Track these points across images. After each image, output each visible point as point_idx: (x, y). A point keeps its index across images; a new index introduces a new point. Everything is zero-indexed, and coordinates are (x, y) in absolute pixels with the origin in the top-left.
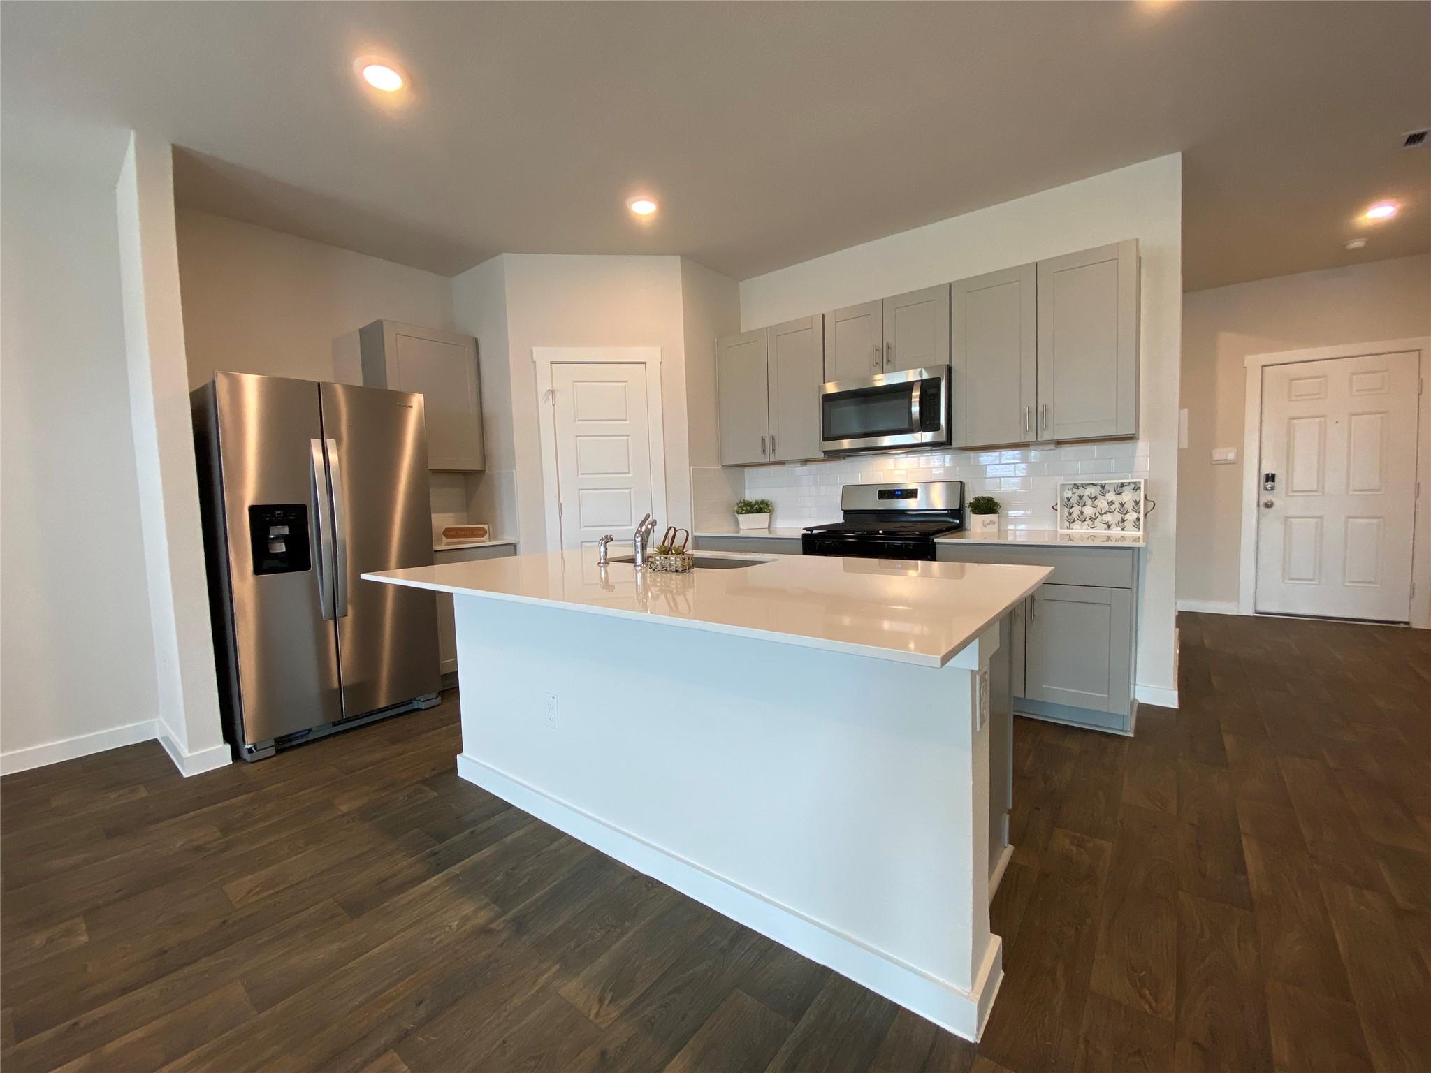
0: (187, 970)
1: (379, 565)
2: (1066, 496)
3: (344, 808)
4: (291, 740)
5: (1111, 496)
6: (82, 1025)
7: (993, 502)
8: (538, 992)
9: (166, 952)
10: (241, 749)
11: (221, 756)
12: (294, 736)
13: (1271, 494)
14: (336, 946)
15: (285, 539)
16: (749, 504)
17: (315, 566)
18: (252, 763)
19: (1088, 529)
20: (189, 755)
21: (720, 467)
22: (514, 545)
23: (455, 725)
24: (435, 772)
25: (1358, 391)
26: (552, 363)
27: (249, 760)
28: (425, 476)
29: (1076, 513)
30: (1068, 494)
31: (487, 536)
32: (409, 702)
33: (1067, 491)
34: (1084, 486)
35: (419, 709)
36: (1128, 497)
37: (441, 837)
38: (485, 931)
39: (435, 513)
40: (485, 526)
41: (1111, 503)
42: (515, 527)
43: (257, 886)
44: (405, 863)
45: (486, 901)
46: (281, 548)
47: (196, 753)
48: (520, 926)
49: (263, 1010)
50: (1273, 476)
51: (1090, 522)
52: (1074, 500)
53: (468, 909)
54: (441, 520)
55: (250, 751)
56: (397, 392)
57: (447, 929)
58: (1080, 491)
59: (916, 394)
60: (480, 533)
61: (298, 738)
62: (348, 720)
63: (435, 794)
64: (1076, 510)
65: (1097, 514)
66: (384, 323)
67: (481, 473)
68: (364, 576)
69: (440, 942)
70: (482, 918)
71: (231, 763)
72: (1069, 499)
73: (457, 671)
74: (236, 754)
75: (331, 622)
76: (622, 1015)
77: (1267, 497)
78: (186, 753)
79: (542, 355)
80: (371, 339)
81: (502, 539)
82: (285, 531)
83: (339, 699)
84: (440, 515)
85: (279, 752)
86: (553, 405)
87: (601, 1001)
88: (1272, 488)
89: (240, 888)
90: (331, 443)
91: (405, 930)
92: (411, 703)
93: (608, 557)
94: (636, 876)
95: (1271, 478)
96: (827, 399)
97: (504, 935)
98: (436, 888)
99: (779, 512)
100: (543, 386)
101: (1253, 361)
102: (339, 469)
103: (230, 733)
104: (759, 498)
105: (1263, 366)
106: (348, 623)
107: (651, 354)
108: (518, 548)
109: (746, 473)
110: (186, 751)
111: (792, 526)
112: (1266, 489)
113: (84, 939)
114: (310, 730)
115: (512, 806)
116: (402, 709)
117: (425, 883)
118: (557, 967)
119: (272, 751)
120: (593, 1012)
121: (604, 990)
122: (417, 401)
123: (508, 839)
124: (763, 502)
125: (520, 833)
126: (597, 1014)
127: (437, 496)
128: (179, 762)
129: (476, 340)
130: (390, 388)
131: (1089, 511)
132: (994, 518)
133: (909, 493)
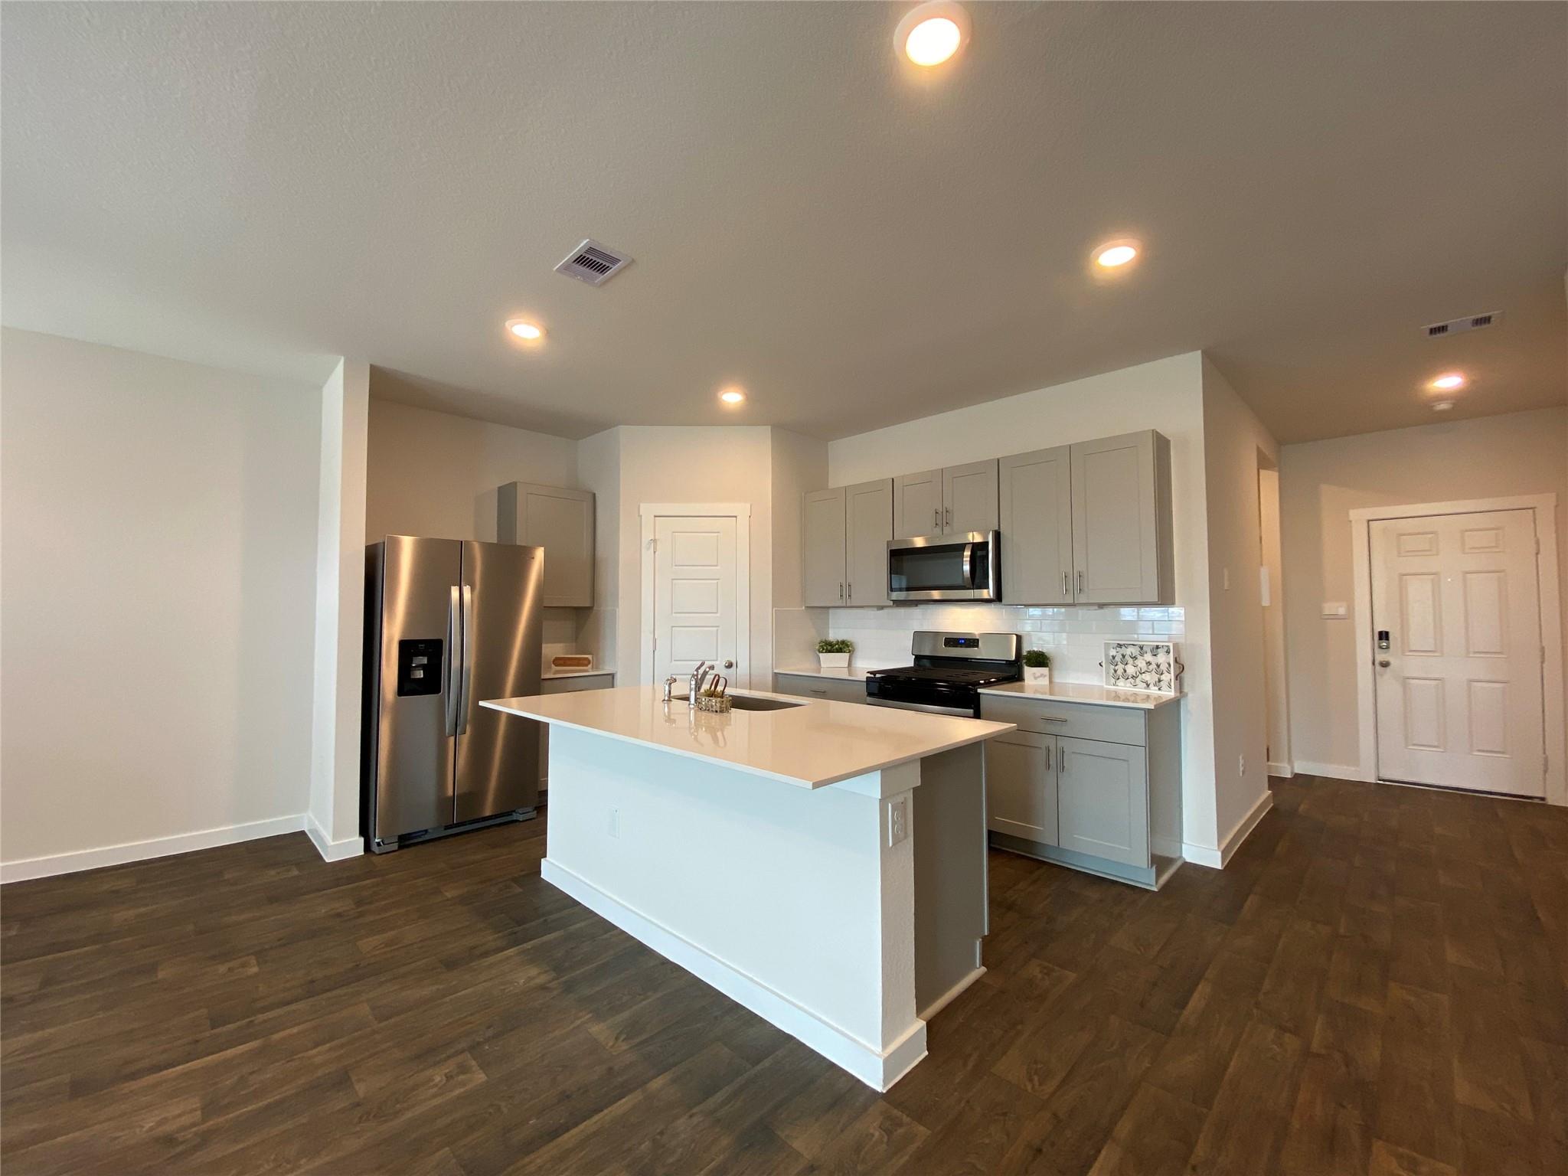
0: (329, 994)
1: (496, 694)
2: (1111, 654)
3: (449, 895)
4: (409, 839)
5: (1148, 657)
6: (256, 1022)
7: (1046, 656)
8: (574, 1028)
9: (314, 982)
10: (371, 841)
11: (355, 847)
12: (414, 835)
13: (1386, 653)
14: (435, 988)
15: (423, 667)
16: (830, 644)
17: (444, 692)
18: (380, 854)
19: (1130, 687)
20: (332, 844)
21: (804, 608)
22: (612, 676)
23: (541, 837)
24: (523, 873)
25: (1471, 548)
26: (655, 516)
27: (377, 852)
28: (543, 611)
29: (1120, 672)
30: (1113, 652)
31: (590, 666)
32: (509, 814)
33: (1112, 649)
34: (1126, 646)
35: (517, 821)
36: (1162, 658)
37: (520, 922)
38: (543, 988)
39: (546, 643)
40: (589, 657)
41: (1149, 663)
42: (615, 661)
43: (381, 944)
44: (491, 938)
45: (548, 968)
46: (420, 674)
47: (338, 842)
48: (569, 988)
49: (380, 1022)
50: (1387, 633)
51: (1131, 680)
52: (1118, 658)
53: (533, 971)
54: (551, 650)
55: (379, 844)
56: (525, 547)
57: (516, 984)
58: (1123, 650)
59: (967, 553)
60: (586, 662)
61: (416, 837)
62: (458, 825)
63: (521, 890)
64: (1120, 668)
65: (1138, 673)
66: (518, 484)
67: (590, 608)
68: (482, 703)
69: (510, 991)
70: (542, 979)
71: (363, 853)
72: (1114, 657)
73: (547, 791)
74: (367, 847)
75: (452, 739)
76: (631, 1048)
77: (1381, 657)
78: (330, 841)
79: (647, 510)
80: (507, 496)
81: (603, 669)
82: (424, 660)
83: (452, 803)
84: (549, 645)
85: (400, 847)
86: (655, 552)
87: (617, 1039)
88: (1388, 647)
89: (370, 944)
90: (467, 590)
91: (485, 981)
92: (511, 815)
93: (672, 695)
94: (665, 962)
95: (1384, 636)
96: (895, 552)
97: (555, 993)
98: (511, 956)
99: (858, 653)
100: (647, 536)
101: (1358, 516)
102: (470, 608)
103: (364, 830)
104: (840, 639)
105: (1369, 521)
106: (465, 739)
107: (741, 509)
108: (615, 677)
109: (830, 614)
110: (331, 841)
111: (863, 668)
112: (1381, 647)
113: (255, 970)
114: (426, 831)
115: (580, 903)
116: (503, 819)
117: (505, 952)
118: (590, 1015)
119: (395, 846)
120: (611, 1044)
121: (621, 1033)
122: (540, 554)
123: (572, 928)
124: (843, 642)
125: (583, 924)
126: (612, 1047)
127: (548, 627)
128: (323, 851)
129: (594, 495)
130: (518, 543)
131: (1131, 670)
132: (1044, 670)
133: (972, 642)
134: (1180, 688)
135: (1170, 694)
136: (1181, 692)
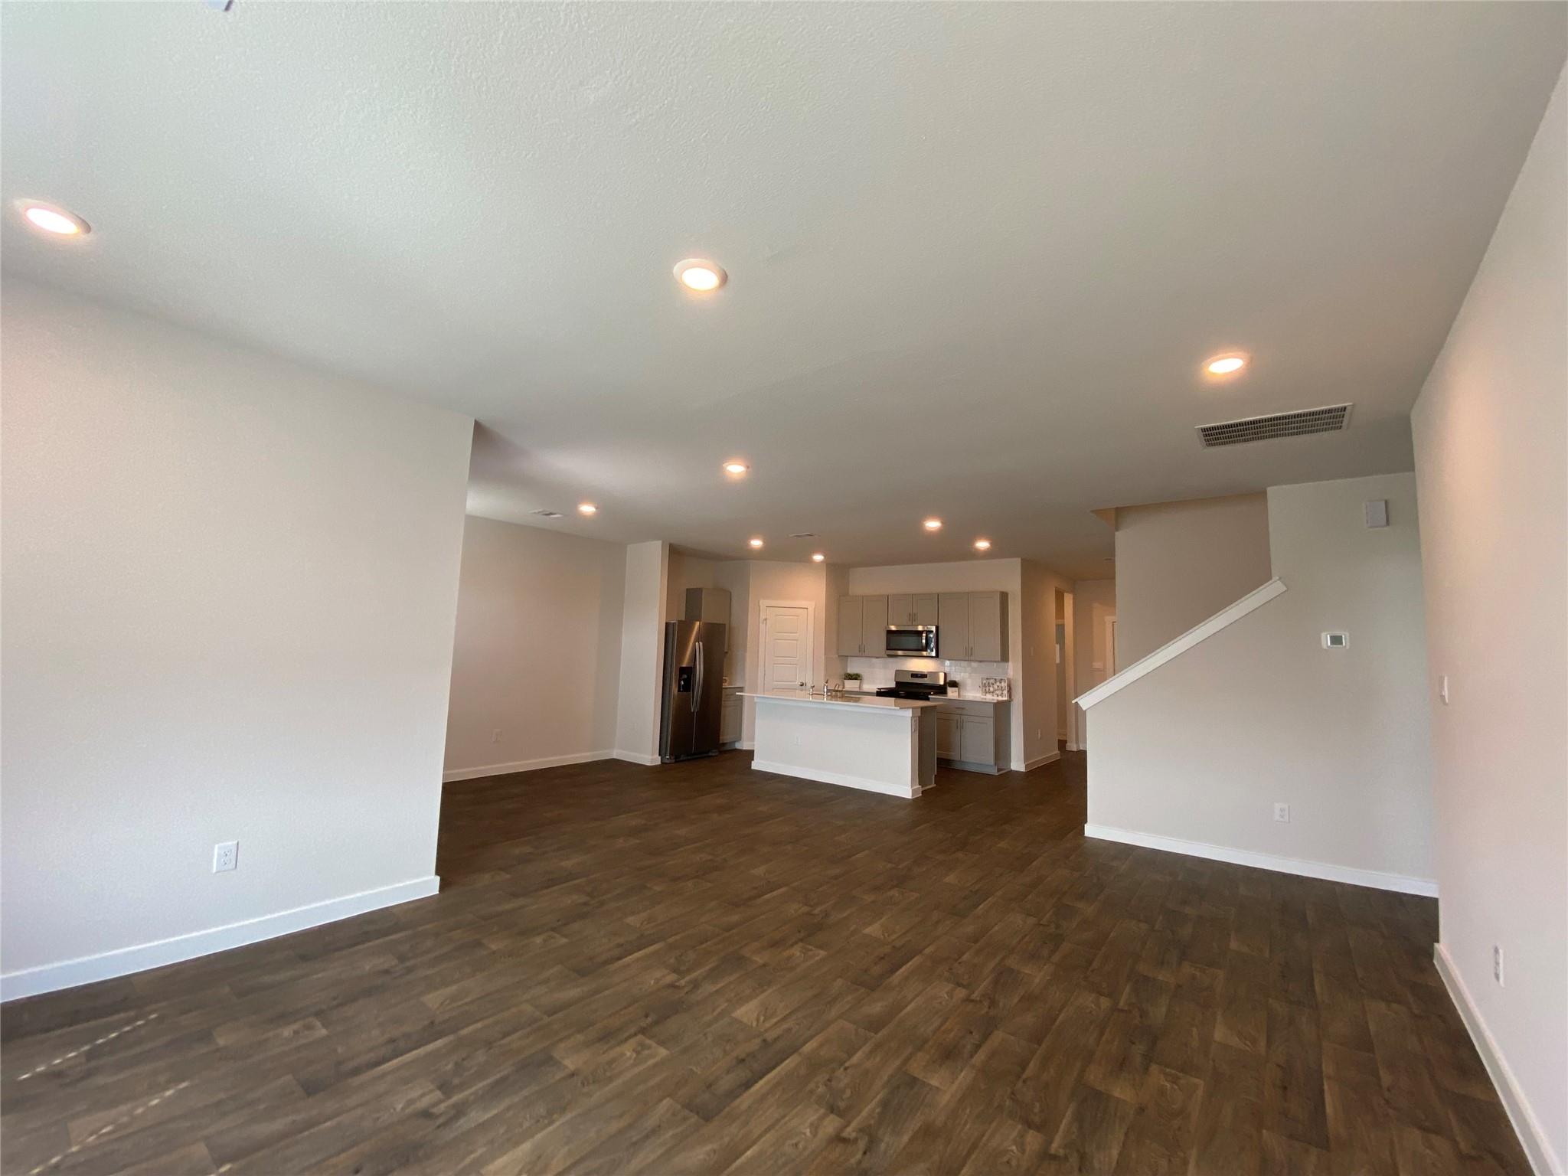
5: (998, 684)
7: (957, 682)
10: (664, 758)
15: (684, 679)
16: (849, 675)
17: (692, 692)
19: (991, 696)
21: (838, 656)
22: (742, 688)
26: (767, 607)
27: (667, 763)
29: (987, 690)
30: (984, 682)
33: (984, 680)
34: (990, 679)
36: (1003, 684)
41: (998, 686)
42: (744, 680)
46: (683, 683)
51: (991, 693)
52: (986, 684)
55: (668, 759)
58: (988, 681)
59: (924, 635)
62: (695, 754)
64: (988, 688)
65: (994, 690)
66: (703, 589)
67: (728, 653)
71: (661, 763)
72: (984, 684)
79: (763, 603)
81: (735, 685)
82: (685, 677)
85: (676, 761)
86: (766, 625)
90: (701, 644)
92: (709, 753)
96: (890, 632)
99: (865, 681)
100: (763, 617)
101: (1108, 619)
102: (701, 653)
104: (855, 672)
107: (811, 604)
108: (744, 689)
109: (851, 660)
111: (871, 686)
116: (706, 754)
119: (674, 761)
124: (857, 675)
129: (730, 593)
131: (991, 689)
132: (956, 689)
133: (924, 676)
134: (1010, 696)
135: (1005, 698)
136: (1010, 698)
